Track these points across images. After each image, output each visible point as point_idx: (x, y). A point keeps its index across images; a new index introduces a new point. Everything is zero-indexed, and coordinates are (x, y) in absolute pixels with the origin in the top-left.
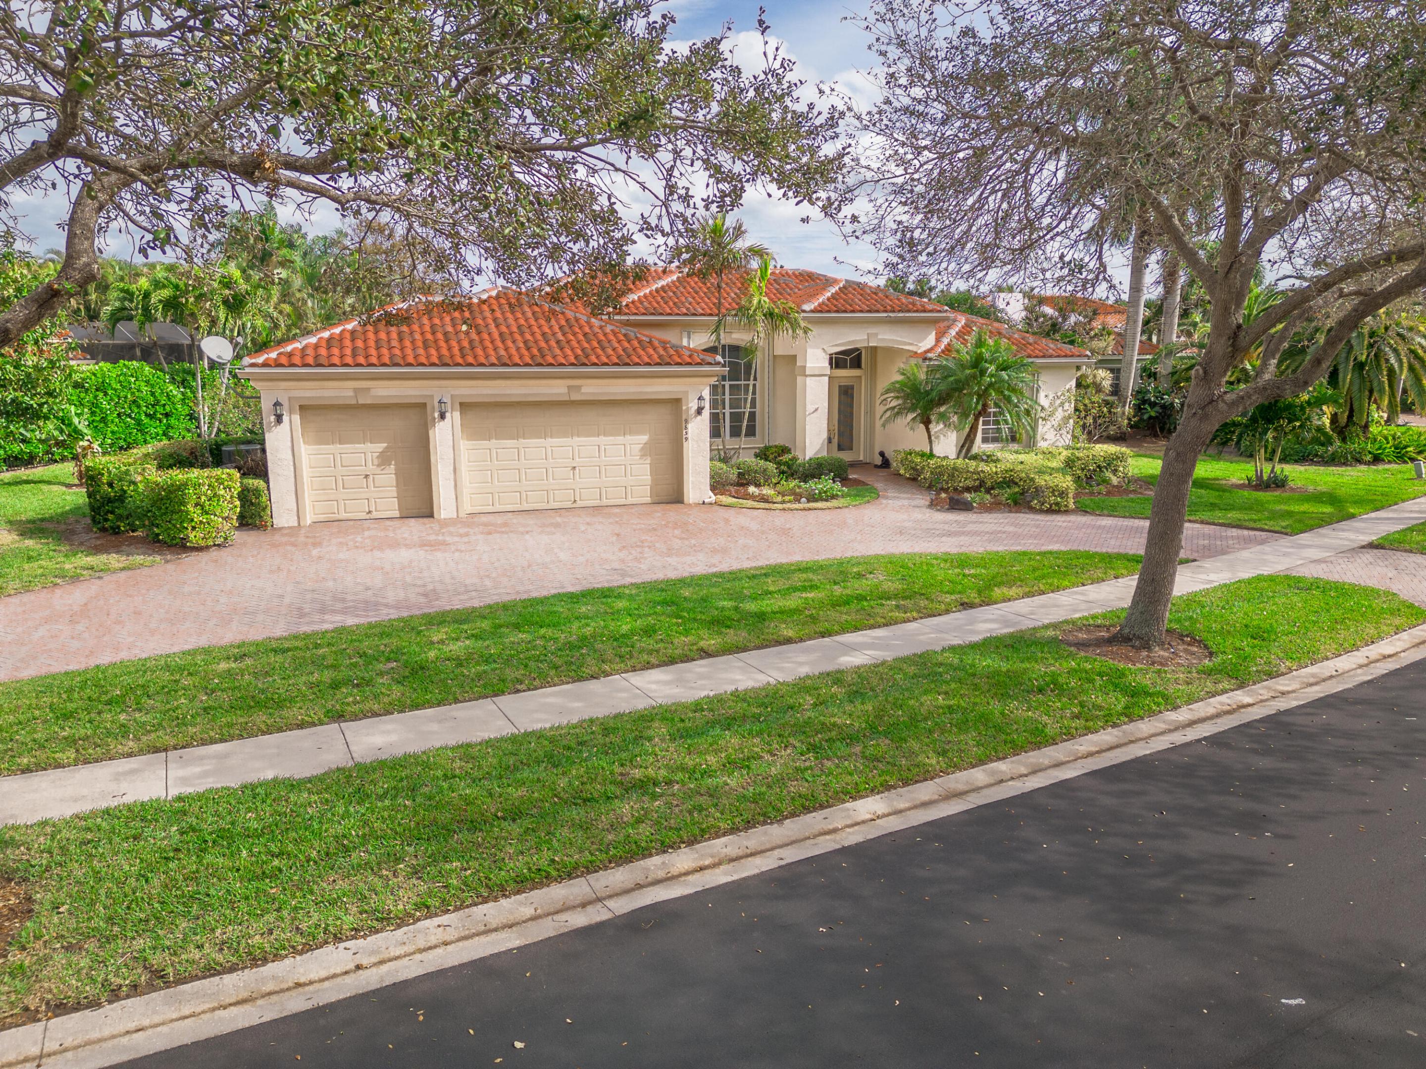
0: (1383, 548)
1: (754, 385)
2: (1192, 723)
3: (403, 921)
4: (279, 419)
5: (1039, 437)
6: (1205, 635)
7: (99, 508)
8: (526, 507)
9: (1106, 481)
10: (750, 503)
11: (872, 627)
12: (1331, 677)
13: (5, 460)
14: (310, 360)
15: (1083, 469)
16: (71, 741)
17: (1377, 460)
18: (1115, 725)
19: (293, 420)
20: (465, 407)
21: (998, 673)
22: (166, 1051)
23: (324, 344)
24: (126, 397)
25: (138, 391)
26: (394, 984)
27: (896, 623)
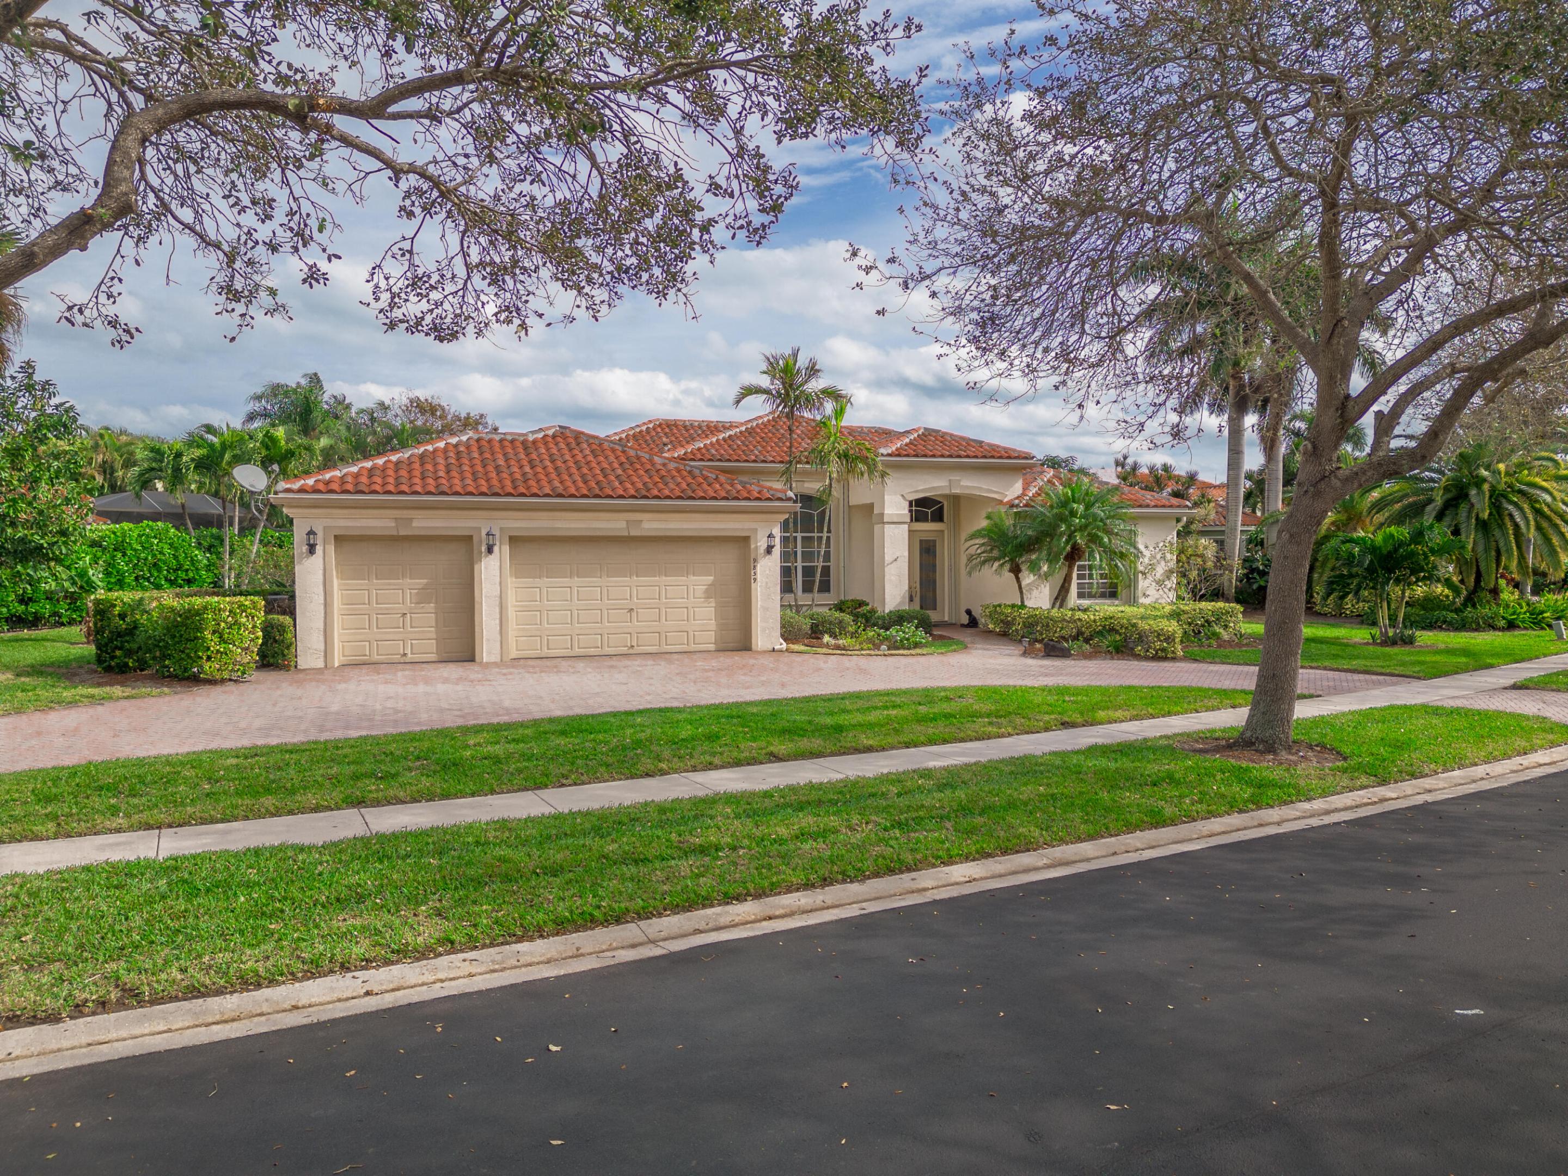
0: (1527, 688)
1: (828, 538)
2: (1328, 812)
3: (423, 954)
4: (312, 549)
5: (1139, 593)
6: (1336, 744)
7: (106, 645)
8: (577, 651)
9: (1216, 635)
10: (824, 650)
11: (962, 740)
12: (1482, 779)
13: (7, 620)
14: (350, 487)
15: (1190, 624)
16: (53, 817)
17: (1511, 626)
18: (1241, 811)
19: (326, 552)
20: (515, 541)
21: (1107, 770)
22: (134, 1056)
23: (365, 473)
24: (146, 559)
25: (161, 553)
26: (409, 1004)
27: (989, 738)
